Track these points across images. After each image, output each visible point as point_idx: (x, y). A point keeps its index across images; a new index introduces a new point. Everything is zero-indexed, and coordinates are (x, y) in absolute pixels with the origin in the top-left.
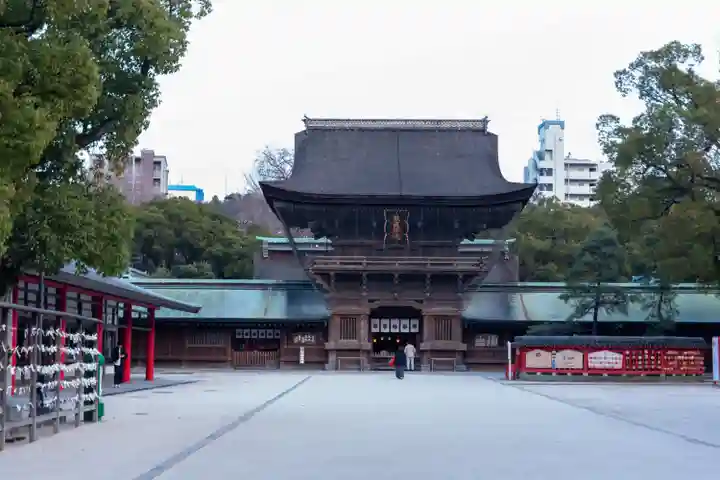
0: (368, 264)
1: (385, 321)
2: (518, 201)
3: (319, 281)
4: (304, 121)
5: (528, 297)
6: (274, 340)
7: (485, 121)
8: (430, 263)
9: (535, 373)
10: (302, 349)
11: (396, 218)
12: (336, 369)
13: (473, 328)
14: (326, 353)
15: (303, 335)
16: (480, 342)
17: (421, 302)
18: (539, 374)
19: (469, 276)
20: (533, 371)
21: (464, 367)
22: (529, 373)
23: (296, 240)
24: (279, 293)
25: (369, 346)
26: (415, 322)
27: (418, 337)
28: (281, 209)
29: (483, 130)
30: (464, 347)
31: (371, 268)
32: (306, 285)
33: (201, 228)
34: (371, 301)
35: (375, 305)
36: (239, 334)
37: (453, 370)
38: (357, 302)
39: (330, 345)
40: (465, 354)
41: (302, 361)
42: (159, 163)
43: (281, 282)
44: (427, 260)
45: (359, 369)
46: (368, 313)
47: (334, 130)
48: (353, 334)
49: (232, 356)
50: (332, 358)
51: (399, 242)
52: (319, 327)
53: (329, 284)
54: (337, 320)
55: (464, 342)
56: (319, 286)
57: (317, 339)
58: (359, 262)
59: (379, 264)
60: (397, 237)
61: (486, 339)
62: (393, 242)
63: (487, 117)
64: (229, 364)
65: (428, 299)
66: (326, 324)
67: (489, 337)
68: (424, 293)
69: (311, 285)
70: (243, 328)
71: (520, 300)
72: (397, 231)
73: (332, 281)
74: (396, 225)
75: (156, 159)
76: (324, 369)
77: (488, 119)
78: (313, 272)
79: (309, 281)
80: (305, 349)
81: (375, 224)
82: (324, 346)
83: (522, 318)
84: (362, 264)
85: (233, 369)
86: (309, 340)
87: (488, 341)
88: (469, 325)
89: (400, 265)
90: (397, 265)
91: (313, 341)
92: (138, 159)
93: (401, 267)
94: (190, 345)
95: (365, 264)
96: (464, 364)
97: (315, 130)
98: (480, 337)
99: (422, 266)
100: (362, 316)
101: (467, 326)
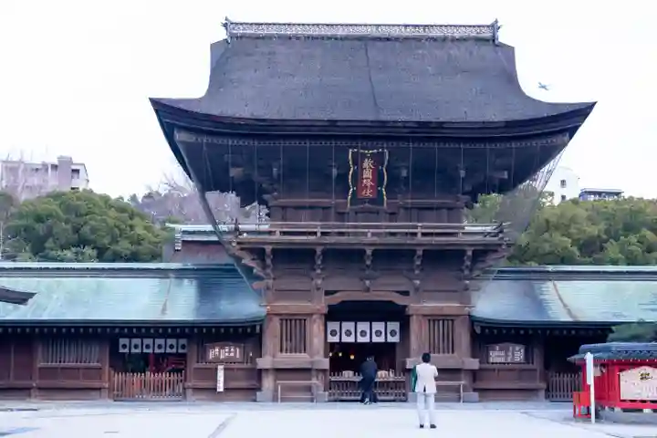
0: (323, 233)
1: (348, 325)
2: (561, 132)
3: (247, 261)
4: (225, 25)
5: (566, 287)
6: (178, 355)
7: (494, 27)
8: (422, 231)
9: (641, 410)
10: (221, 368)
11: (367, 164)
12: (275, 399)
13: (487, 334)
14: (259, 373)
15: (222, 347)
16: (496, 355)
17: (406, 293)
18: (647, 411)
19: (482, 252)
20: (635, 406)
21: (476, 395)
22: (625, 410)
24: (186, 282)
25: (326, 364)
26: (394, 326)
27: (398, 349)
29: (494, 39)
30: (474, 364)
31: (328, 240)
32: (229, 271)
33: (105, 221)
34: (327, 293)
35: (335, 300)
36: (124, 346)
37: (459, 400)
38: (305, 294)
39: (264, 362)
40: (475, 375)
41: (221, 388)
42: (77, 171)
43: (190, 266)
44: (416, 227)
45: (312, 400)
46: (325, 311)
47: (270, 37)
48: (301, 345)
50: (268, 383)
51: (372, 201)
52: (246, 334)
53: (264, 267)
54: (276, 322)
55: (474, 356)
56: (249, 270)
57: (244, 353)
58: (311, 230)
59: (341, 234)
60: (368, 193)
61: (507, 350)
62: (363, 201)
63: (496, 22)
64: (105, 393)
65: (417, 289)
66: (258, 328)
67: (511, 348)
68: (411, 279)
69: (235, 270)
70: (130, 336)
71: (554, 291)
72: (369, 183)
73: (268, 261)
74: (368, 174)
75: (74, 167)
76: (255, 401)
77: (499, 25)
78: (238, 247)
79: (233, 265)
80: (225, 369)
81: (335, 172)
82: (256, 364)
83: (565, 318)
84: (315, 233)
85: (111, 402)
86: (232, 354)
87: (510, 354)
88: (483, 328)
89: (373, 234)
90: (369, 235)
91: (238, 356)
92: (55, 167)
93: (375, 238)
94: (42, 364)
95: (319, 234)
96: (475, 390)
97: (241, 37)
98: (497, 348)
99: (409, 237)
100: (314, 317)
101: (478, 330)
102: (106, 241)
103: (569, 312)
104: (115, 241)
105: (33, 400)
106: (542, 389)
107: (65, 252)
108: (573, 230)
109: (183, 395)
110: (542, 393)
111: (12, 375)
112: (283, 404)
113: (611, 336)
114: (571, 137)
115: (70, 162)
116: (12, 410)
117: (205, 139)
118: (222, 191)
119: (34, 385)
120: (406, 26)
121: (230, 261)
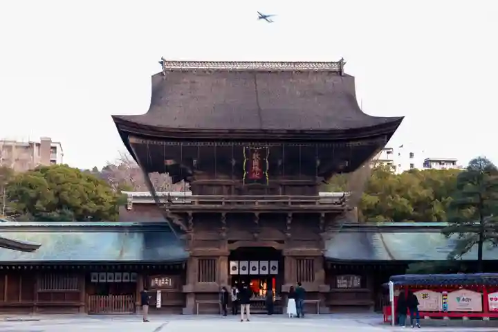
0: (226, 203)
1: (244, 263)
2: (382, 136)
3: (177, 221)
4: (162, 63)
6: (130, 283)
7: (341, 63)
8: (289, 200)
10: (159, 292)
11: (255, 156)
12: (195, 313)
13: (336, 269)
14: (184, 296)
15: (160, 278)
16: (342, 283)
17: (282, 242)
21: (328, 309)
23: (159, 194)
24: (136, 235)
26: (275, 263)
28: (135, 145)
29: (340, 72)
30: (327, 288)
31: (230, 207)
32: (164, 227)
34: (230, 242)
35: (234, 246)
36: (95, 278)
37: (316, 312)
38: (215, 243)
39: (187, 288)
40: (327, 296)
41: (159, 305)
42: (55, 148)
44: (288, 198)
46: (229, 253)
48: (212, 277)
49: (86, 302)
50: (190, 302)
51: (258, 181)
52: (176, 270)
53: (187, 225)
54: (196, 261)
55: (326, 283)
56: (177, 227)
57: (174, 282)
58: (220, 200)
59: (239, 203)
60: (256, 176)
61: (349, 280)
62: (252, 181)
63: (343, 59)
64: (82, 309)
65: (288, 239)
66: (184, 266)
67: (351, 278)
68: (284, 233)
69: (168, 227)
70: (99, 271)
71: (381, 240)
72: (257, 169)
73: (190, 221)
74: (256, 163)
75: (52, 145)
76: (182, 314)
77: (344, 61)
78: (170, 212)
79: (166, 223)
80: (162, 293)
81: (234, 162)
82: (182, 289)
83: (386, 257)
84: (221, 203)
85: (87, 314)
86: (167, 283)
87: (351, 282)
88: (332, 265)
89: (260, 203)
90: (257, 203)
91: (170, 284)
92: (38, 145)
93: (261, 206)
94: (40, 290)
95: (223, 203)
96: (327, 306)
97: (172, 71)
98: (342, 278)
99: (283, 205)
100: (221, 257)
101: (329, 267)
102: (79, 202)
103: (390, 254)
104: (85, 202)
105: (34, 314)
106: (372, 305)
107: (53, 213)
108: (409, 193)
109: (134, 311)
110: (372, 308)
111: (20, 298)
112: (200, 315)
113: (408, 270)
114: (388, 139)
115: (50, 141)
116: (21, 320)
117: (148, 142)
118: (160, 173)
119: (35, 304)
120: (282, 63)
121: (164, 221)
